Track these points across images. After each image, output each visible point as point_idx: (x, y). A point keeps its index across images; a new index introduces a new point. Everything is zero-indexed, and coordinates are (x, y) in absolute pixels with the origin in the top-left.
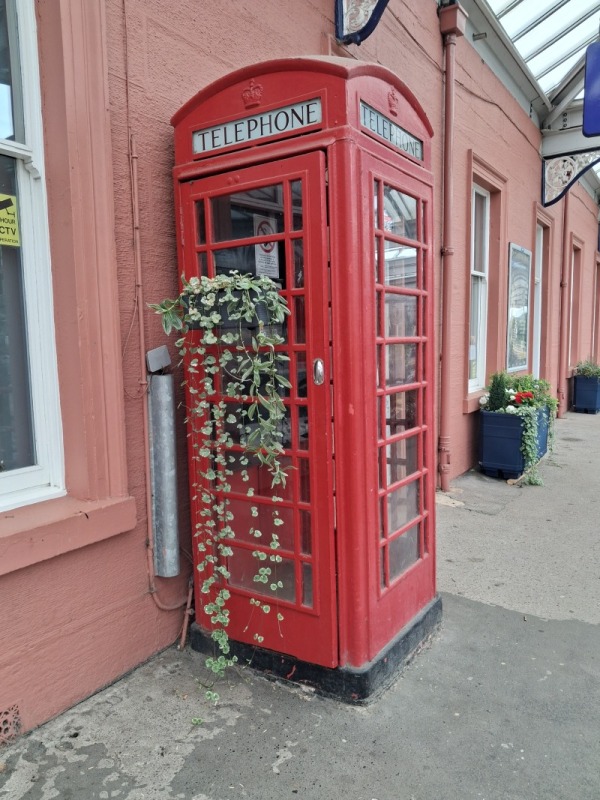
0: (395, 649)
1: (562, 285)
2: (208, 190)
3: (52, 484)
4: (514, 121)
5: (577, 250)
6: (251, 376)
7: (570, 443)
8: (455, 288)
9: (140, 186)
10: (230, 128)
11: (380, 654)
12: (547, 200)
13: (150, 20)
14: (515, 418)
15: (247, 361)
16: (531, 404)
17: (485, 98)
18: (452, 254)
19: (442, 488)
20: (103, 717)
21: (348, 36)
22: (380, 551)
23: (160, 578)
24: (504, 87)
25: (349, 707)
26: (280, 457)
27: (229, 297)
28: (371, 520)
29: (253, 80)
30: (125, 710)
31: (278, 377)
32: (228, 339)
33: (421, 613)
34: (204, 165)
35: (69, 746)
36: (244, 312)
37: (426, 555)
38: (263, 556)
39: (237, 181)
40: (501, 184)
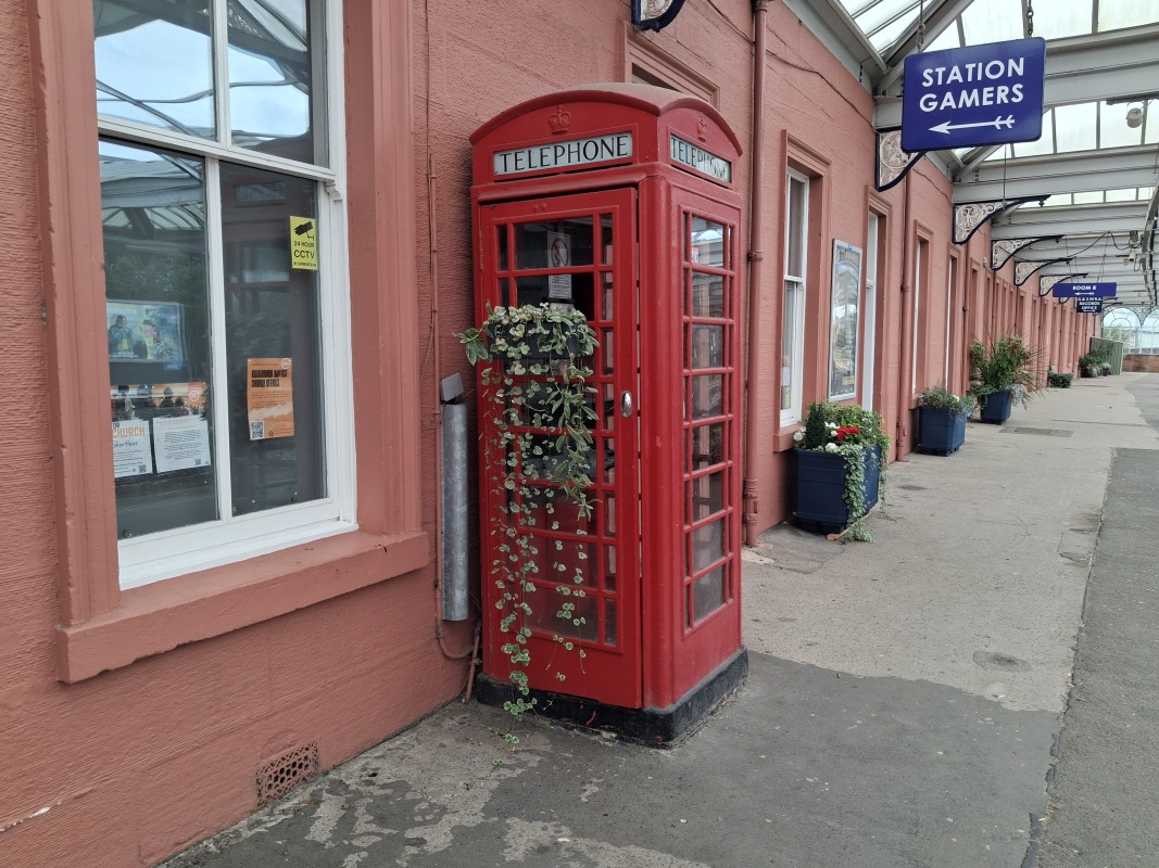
0: (699, 695)
1: (903, 289)
2: (512, 216)
3: (341, 518)
4: (838, 89)
5: (924, 243)
6: (562, 406)
7: (909, 492)
8: (765, 299)
9: (438, 206)
10: (536, 152)
11: (685, 697)
12: (881, 183)
13: (450, 34)
14: (837, 459)
15: (556, 393)
16: (857, 442)
17: (803, 66)
18: (760, 259)
19: (748, 543)
20: (399, 760)
21: (645, 21)
22: (685, 589)
23: (448, 623)
24: (826, 49)
25: (652, 751)
26: (586, 491)
27: (540, 329)
28: (677, 555)
29: (561, 106)
30: (420, 753)
31: (587, 409)
32: (536, 370)
33: (726, 663)
34: (506, 189)
35: (370, 783)
36: (555, 344)
37: (730, 601)
38: (566, 591)
39: (543, 210)
40: (824, 168)
